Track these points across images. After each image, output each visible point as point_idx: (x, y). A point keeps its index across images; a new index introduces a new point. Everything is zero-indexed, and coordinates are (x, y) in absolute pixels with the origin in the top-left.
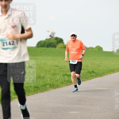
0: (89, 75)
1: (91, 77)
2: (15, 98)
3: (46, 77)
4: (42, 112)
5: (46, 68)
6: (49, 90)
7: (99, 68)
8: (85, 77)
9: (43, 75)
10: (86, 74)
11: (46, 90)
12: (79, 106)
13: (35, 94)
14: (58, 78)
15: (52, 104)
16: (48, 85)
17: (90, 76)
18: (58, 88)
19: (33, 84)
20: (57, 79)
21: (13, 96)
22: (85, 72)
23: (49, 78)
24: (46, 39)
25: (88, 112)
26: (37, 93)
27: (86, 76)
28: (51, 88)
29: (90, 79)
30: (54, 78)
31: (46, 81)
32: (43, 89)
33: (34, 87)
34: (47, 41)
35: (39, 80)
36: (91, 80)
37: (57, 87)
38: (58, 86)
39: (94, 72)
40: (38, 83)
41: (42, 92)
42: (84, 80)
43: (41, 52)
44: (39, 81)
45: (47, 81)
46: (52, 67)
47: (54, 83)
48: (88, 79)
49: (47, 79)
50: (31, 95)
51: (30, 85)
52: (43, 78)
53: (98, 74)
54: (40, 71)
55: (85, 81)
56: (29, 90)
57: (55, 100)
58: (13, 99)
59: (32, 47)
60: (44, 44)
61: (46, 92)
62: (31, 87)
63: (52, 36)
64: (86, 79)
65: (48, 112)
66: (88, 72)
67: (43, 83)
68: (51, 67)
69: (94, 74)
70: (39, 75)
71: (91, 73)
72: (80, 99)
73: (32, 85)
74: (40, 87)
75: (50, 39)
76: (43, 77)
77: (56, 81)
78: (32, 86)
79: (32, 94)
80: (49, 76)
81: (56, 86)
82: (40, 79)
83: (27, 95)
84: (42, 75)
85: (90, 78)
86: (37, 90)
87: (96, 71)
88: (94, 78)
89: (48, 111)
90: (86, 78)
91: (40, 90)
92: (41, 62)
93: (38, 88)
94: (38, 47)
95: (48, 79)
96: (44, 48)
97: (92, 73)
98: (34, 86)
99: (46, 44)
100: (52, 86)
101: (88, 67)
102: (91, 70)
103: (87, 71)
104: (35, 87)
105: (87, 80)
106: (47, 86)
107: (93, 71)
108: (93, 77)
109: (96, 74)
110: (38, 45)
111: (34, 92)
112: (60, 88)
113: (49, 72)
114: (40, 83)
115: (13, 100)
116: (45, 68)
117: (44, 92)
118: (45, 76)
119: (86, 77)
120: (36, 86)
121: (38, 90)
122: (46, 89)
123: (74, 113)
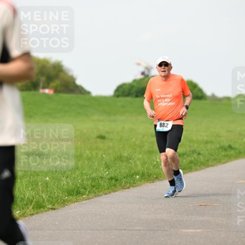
0: (223, 153)
1: (226, 158)
2: (69, 201)
3: (133, 159)
4: (125, 230)
5: (134, 140)
6: (140, 185)
7: (242, 140)
8: (213, 158)
9: (128, 154)
10: (217, 151)
11: (134, 185)
12: (202, 219)
13: (110, 192)
14: (158, 160)
15: (145, 213)
16: (137, 174)
17: (225, 156)
18: (159, 180)
19: (107, 173)
20: (157, 162)
21: (66, 196)
22: (213, 147)
23: (139, 159)
24: (135, 81)
25: (221, 229)
26: (114, 191)
27: (217, 156)
28: (143, 180)
29: (224, 161)
30: (150, 159)
31: (133, 166)
32: (128, 183)
33: (109, 179)
34: (135, 84)
35: (118, 165)
36: (227, 164)
37: (157, 178)
38: (159, 177)
39: (233, 147)
40: (116, 170)
41: (124, 189)
42: (212, 164)
43: (123, 107)
44: (120, 166)
45: (136, 165)
46: (146, 137)
47: (150, 170)
48: (220, 162)
49: (135, 162)
50: (104, 196)
51: (100, 175)
52: (128, 159)
53: (240, 153)
54: (120, 147)
55: (214, 167)
56: (100, 185)
57: (151, 206)
58: (66, 203)
59: (105, 98)
60: (130, 90)
61: (134, 188)
62: (102, 178)
63: (146, 73)
64: (215, 162)
65: (137, 230)
66: (219, 148)
67: (127, 171)
68: (143, 137)
69: (233, 152)
70: (119, 155)
71: (225, 150)
72: (203, 203)
73: (105, 175)
74: (121, 179)
75: (141, 80)
76: (127, 157)
77: (154, 166)
78: (105, 178)
79: (106, 194)
80: (140, 156)
81: (155, 176)
82: (122, 161)
83: (95, 196)
84: (126, 155)
85: (224, 159)
86: (115, 185)
87: (237, 146)
88: (232, 160)
89: (138, 228)
90: (215, 159)
91: (120, 185)
92: (123, 128)
93: (117, 180)
94: (118, 96)
95: (138, 163)
96: (129, 99)
97: (229, 149)
98: (109, 177)
99: (134, 89)
100: (147, 176)
101: (220, 137)
102: (226, 144)
103: (218, 146)
104: (111, 179)
105: (217, 165)
106: (136, 176)
107: (230, 147)
108: (229, 158)
109: (237, 151)
110: (117, 93)
111: (108, 189)
112: (162, 181)
113: (141, 147)
114: (120, 171)
115: (67, 205)
116: (132, 138)
117: (129, 188)
118: (132, 155)
119: (217, 159)
120: (113, 175)
121: (118, 185)
122: (135, 183)
123: (191, 232)
